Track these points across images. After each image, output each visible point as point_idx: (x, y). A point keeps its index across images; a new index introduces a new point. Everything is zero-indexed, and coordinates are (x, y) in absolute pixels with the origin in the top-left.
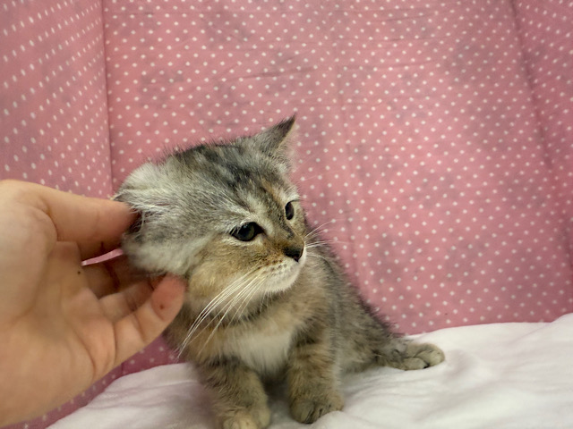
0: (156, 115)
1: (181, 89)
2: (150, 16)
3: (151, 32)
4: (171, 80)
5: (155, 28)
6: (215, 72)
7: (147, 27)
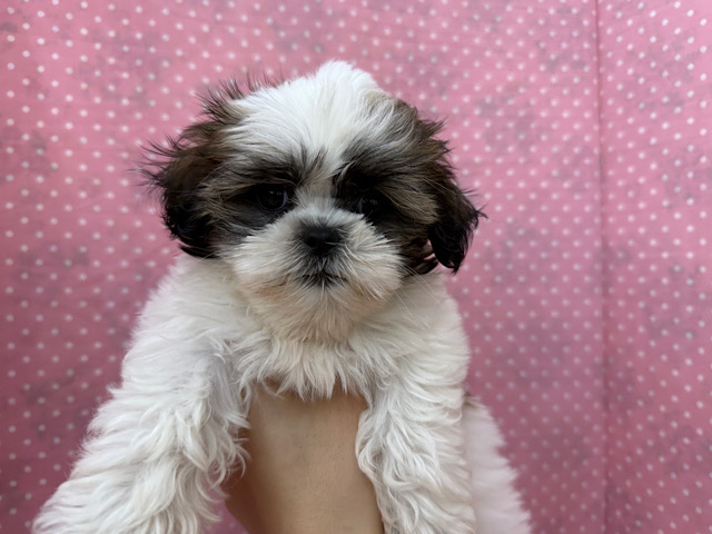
0: (40, 318)
1: (83, 277)
2: (40, 152)
3: (40, 179)
4: (68, 263)
5: (47, 172)
6: (138, 251)
7: (34, 170)
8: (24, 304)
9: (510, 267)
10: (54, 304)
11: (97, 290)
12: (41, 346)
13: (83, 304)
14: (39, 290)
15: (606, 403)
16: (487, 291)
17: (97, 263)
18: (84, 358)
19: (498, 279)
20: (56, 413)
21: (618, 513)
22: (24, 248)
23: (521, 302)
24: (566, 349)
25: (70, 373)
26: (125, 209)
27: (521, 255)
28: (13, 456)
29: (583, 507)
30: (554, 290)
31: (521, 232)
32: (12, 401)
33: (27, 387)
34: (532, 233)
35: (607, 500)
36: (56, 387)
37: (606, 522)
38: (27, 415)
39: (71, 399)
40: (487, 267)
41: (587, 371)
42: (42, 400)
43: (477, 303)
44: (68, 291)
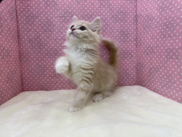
8: (27, 25)
9: (117, 19)
10: (32, 25)
11: (40, 23)
12: (31, 32)
13: (37, 25)
14: (30, 22)
15: (137, 46)
16: (113, 24)
17: (39, 18)
18: (38, 35)
19: (115, 21)
20: (34, 45)
21: (139, 67)
22: (27, 15)
23: (120, 26)
24: (128, 35)
25: (36, 37)
26: (44, 8)
27: (120, 16)
28: (27, 52)
29: (132, 67)
30: (126, 23)
31: (120, 11)
32: (26, 42)
33: (29, 40)
34: (122, 12)
35: (137, 66)
36: (33, 40)
37: (137, 70)
38: (29, 45)
39: (36, 42)
40: (113, 19)
41: (133, 40)
42: (31, 42)
43: (111, 26)
44: (35, 23)
